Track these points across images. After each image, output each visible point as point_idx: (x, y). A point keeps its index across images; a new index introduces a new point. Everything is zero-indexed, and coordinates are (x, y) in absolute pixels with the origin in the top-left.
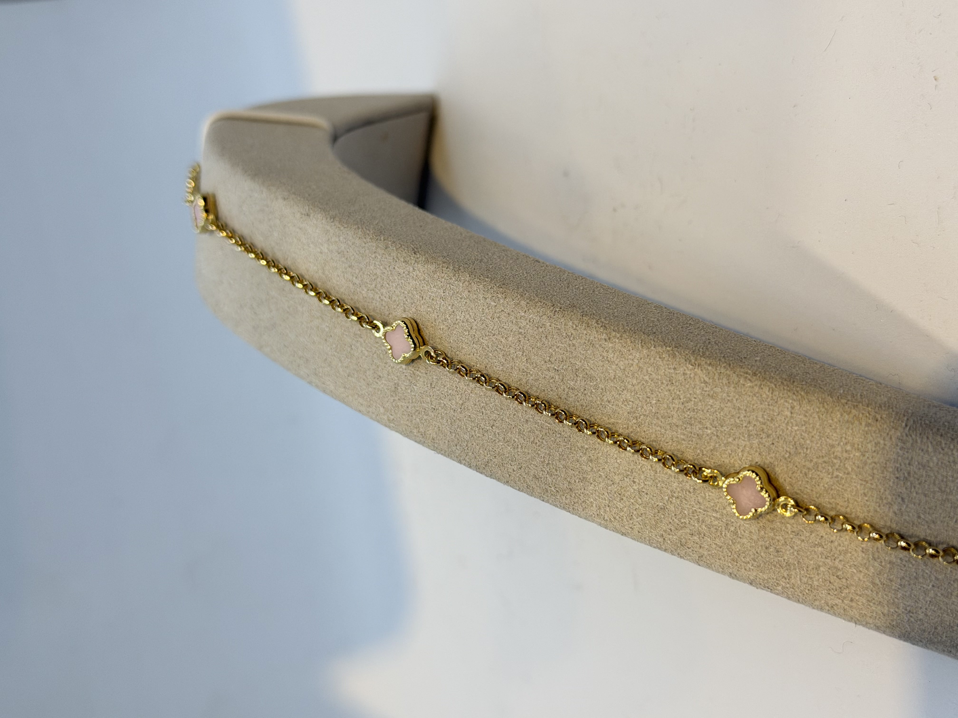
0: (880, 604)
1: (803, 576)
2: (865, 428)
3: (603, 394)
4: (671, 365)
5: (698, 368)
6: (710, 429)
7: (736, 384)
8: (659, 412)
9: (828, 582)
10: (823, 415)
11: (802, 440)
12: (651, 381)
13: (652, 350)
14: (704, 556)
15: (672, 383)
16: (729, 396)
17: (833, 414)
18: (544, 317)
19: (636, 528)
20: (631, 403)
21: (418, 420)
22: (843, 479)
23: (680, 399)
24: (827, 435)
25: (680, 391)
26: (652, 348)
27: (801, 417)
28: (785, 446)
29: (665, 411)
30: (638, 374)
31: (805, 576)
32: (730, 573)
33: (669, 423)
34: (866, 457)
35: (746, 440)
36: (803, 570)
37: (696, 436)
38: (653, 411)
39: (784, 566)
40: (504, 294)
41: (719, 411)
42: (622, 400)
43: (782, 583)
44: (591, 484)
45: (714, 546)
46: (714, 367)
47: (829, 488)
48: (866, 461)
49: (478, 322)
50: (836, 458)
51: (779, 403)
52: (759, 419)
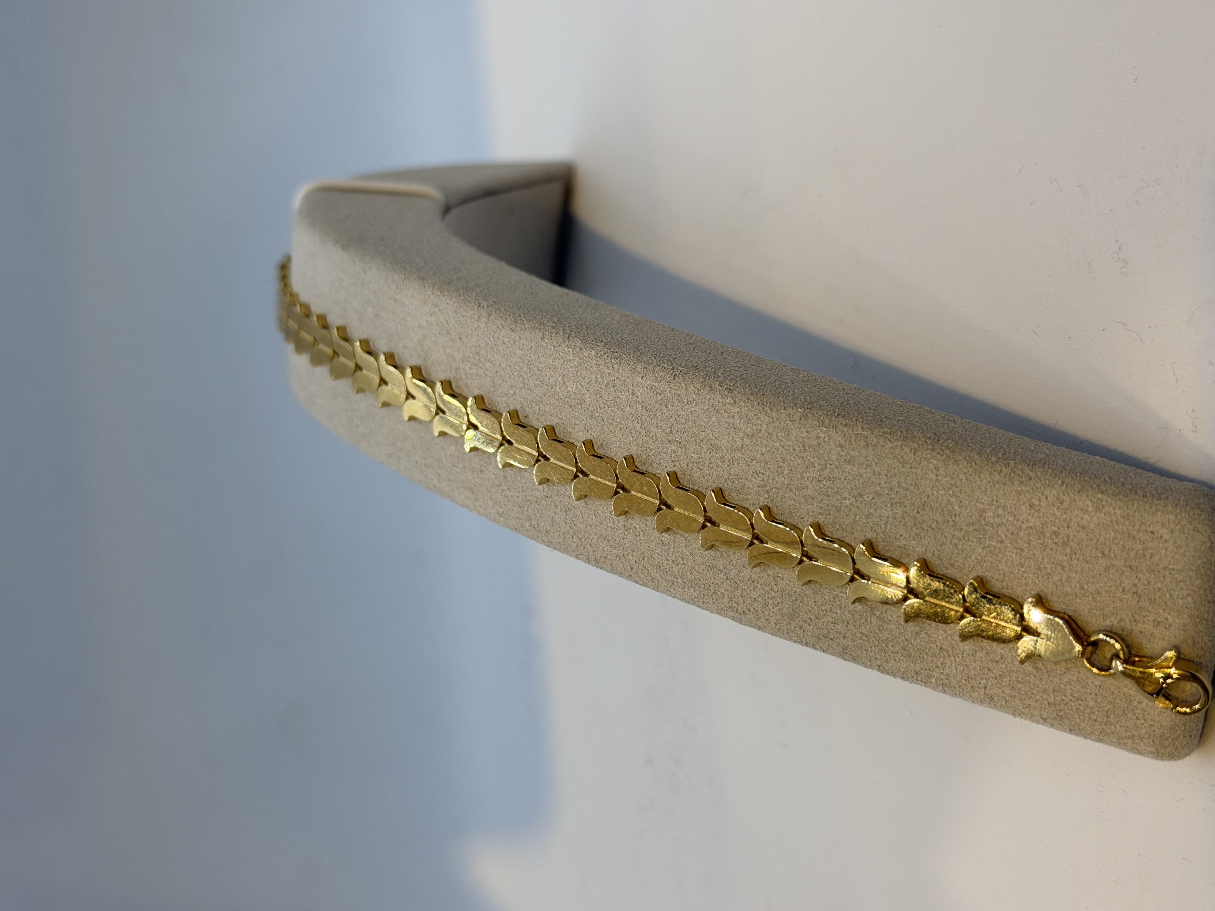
0: (1045, 691)
1: (958, 665)
2: (1017, 488)
3: (730, 467)
4: (803, 428)
5: (833, 431)
6: (849, 500)
7: (875, 446)
8: (792, 483)
9: (987, 669)
10: (971, 475)
11: (949, 506)
12: (783, 447)
13: (782, 413)
14: (849, 649)
15: (806, 450)
16: (868, 460)
17: (982, 474)
18: (663, 381)
19: (773, 620)
20: (761, 475)
21: (530, 511)
22: (997, 548)
23: (815, 467)
24: (976, 499)
25: (814, 458)
26: (782, 411)
27: (946, 479)
28: (931, 514)
29: (799, 482)
30: (767, 441)
31: (960, 664)
32: (878, 666)
33: (804, 494)
34: (1020, 522)
35: (888, 509)
36: (959, 657)
37: (834, 509)
38: (786, 482)
39: (937, 653)
40: (619, 359)
41: (858, 478)
42: (751, 472)
43: (935, 673)
44: (721, 572)
45: (859, 635)
46: (851, 428)
47: (982, 560)
48: (1021, 527)
49: (591, 394)
50: (986, 525)
51: (922, 464)
52: (902, 485)
